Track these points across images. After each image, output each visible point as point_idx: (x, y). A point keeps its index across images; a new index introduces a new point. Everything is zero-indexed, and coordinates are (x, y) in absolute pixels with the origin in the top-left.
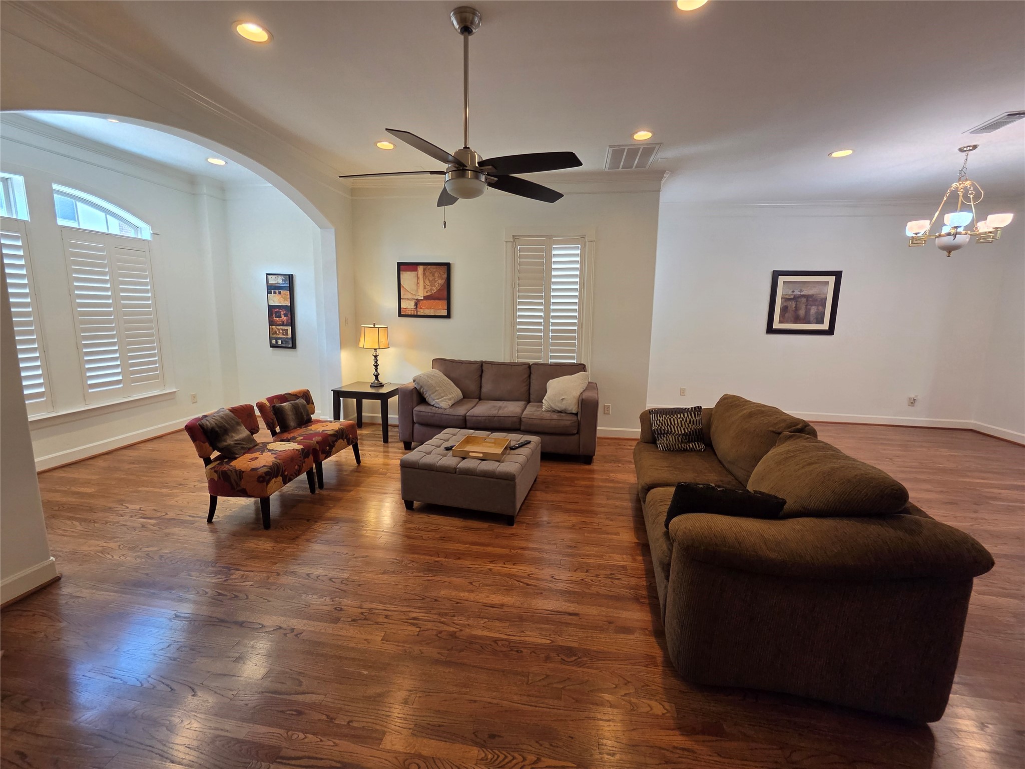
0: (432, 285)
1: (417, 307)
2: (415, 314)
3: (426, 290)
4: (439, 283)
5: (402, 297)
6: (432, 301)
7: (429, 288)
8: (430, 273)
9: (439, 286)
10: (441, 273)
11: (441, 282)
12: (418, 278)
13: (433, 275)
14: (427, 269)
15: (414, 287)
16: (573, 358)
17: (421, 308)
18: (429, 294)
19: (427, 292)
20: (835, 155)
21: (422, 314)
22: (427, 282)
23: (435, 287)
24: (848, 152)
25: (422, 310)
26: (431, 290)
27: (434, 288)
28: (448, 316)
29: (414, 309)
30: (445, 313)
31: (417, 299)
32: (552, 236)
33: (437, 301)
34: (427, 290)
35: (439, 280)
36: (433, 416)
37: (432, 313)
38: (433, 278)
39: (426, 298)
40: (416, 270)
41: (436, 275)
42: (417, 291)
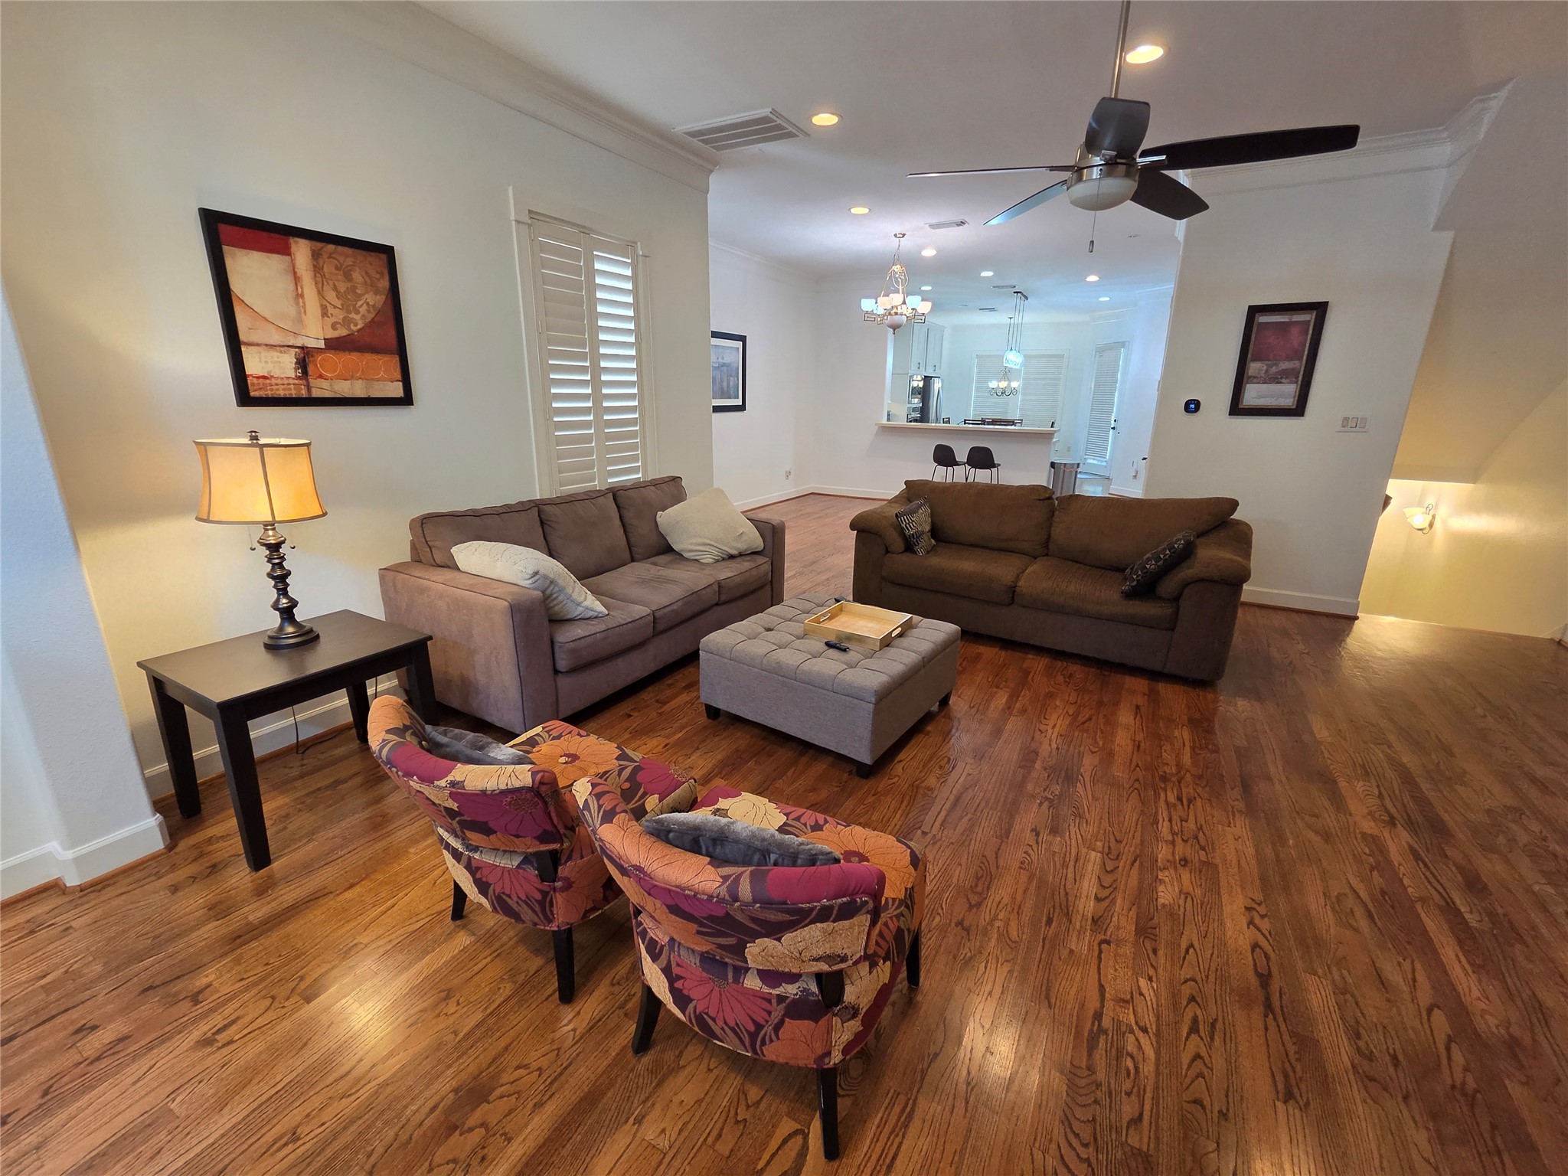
0: (348, 307)
1: (305, 372)
2: (304, 393)
3: (329, 321)
4: (368, 304)
5: (242, 337)
6: (354, 357)
7: (338, 315)
8: (337, 268)
9: (369, 311)
10: (373, 273)
11: (372, 300)
12: (297, 279)
13: (348, 277)
14: (325, 256)
15: (288, 307)
16: (635, 470)
17: (321, 376)
18: (342, 332)
19: (334, 327)
20: (854, 211)
21: (327, 394)
22: (331, 296)
23: (357, 312)
24: (865, 211)
25: (325, 384)
26: (347, 321)
27: (357, 317)
28: (407, 400)
29: (299, 378)
30: (396, 390)
31: (302, 348)
32: (591, 229)
33: (370, 357)
34: (333, 320)
35: (366, 292)
36: (606, 638)
37: (358, 390)
38: (349, 285)
39: (333, 345)
40: (286, 251)
41: (357, 276)
42: (299, 320)
